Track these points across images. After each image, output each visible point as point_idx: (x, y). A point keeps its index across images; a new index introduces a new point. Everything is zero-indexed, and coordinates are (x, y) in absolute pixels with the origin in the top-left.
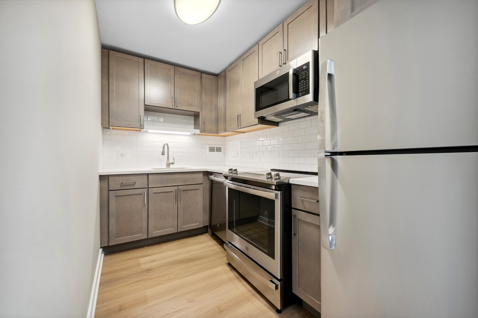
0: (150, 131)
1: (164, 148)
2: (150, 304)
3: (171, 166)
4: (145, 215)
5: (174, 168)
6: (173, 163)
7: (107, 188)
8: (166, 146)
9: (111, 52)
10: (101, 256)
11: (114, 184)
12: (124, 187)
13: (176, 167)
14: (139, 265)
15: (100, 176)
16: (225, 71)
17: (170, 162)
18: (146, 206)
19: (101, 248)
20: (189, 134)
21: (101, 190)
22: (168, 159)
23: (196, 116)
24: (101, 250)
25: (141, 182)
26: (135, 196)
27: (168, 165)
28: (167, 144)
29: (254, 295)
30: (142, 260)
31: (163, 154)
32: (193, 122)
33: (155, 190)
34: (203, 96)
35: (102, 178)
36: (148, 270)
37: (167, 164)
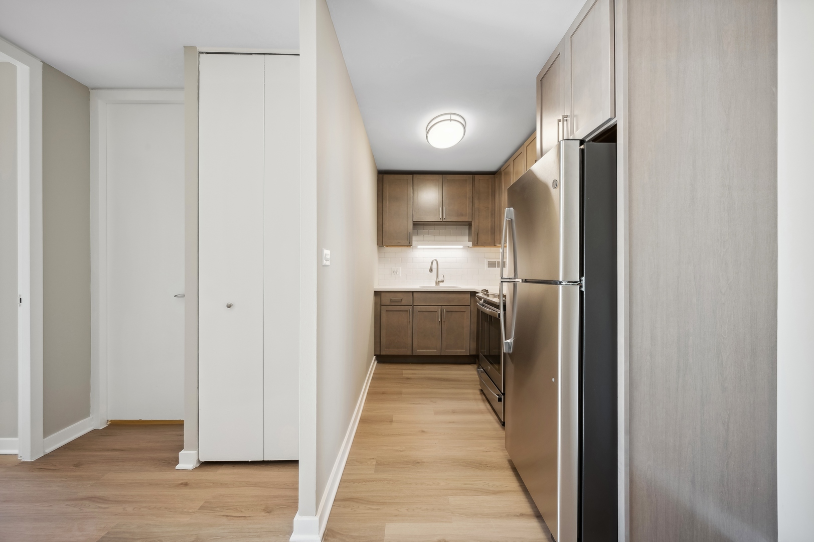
0: (419, 247)
1: (432, 264)
2: (403, 396)
3: (441, 284)
4: (410, 332)
5: (444, 287)
6: (442, 281)
7: (380, 303)
8: (435, 262)
9: (385, 176)
10: (373, 364)
11: (386, 300)
12: (394, 303)
13: (446, 286)
14: (402, 374)
15: (375, 292)
16: (500, 169)
17: (439, 280)
18: (411, 323)
19: (375, 355)
20: (462, 247)
21: (376, 304)
22: (438, 277)
23: (470, 224)
24: (375, 357)
25: (407, 300)
26: (401, 312)
27: (438, 283)
28: (436, 260)
29: (490, 412)
30: (404, 372)
31: (431, 270)
32: (467, 232)
33: (419, 308)
34: (476, 202)
35: (377, 294)
36: (408, 379)
37: (436, 282)
